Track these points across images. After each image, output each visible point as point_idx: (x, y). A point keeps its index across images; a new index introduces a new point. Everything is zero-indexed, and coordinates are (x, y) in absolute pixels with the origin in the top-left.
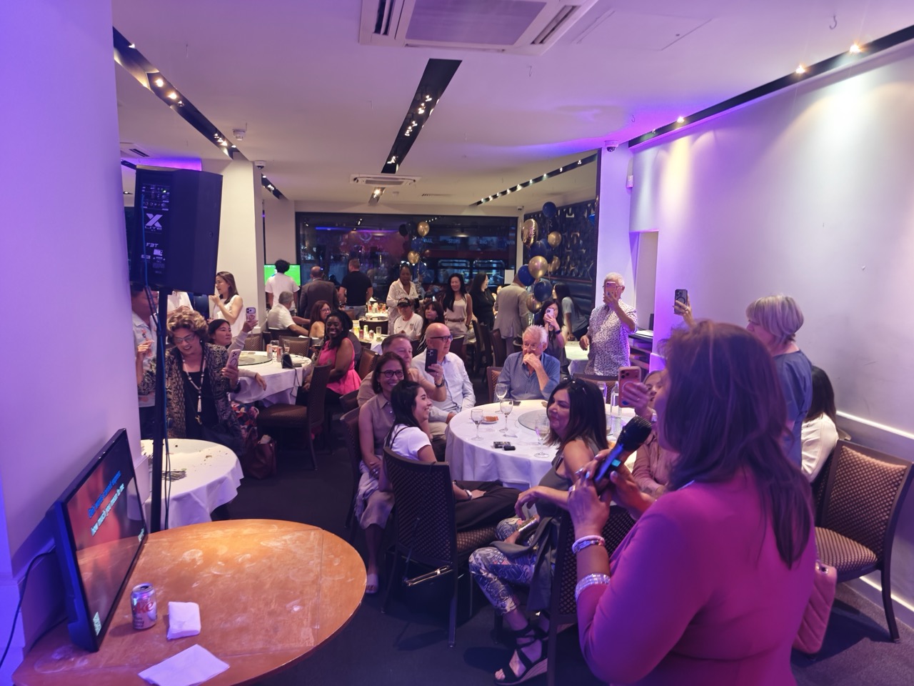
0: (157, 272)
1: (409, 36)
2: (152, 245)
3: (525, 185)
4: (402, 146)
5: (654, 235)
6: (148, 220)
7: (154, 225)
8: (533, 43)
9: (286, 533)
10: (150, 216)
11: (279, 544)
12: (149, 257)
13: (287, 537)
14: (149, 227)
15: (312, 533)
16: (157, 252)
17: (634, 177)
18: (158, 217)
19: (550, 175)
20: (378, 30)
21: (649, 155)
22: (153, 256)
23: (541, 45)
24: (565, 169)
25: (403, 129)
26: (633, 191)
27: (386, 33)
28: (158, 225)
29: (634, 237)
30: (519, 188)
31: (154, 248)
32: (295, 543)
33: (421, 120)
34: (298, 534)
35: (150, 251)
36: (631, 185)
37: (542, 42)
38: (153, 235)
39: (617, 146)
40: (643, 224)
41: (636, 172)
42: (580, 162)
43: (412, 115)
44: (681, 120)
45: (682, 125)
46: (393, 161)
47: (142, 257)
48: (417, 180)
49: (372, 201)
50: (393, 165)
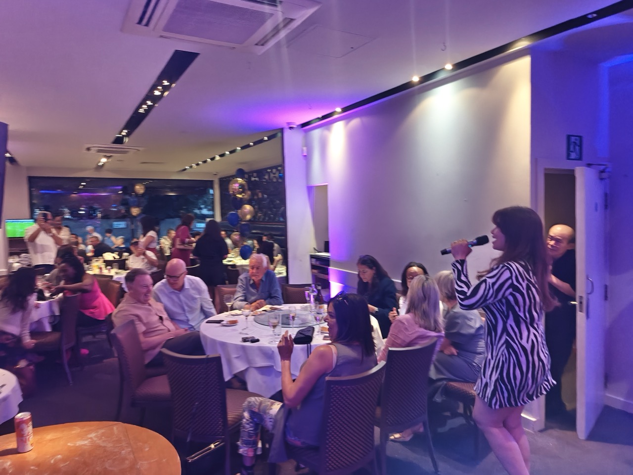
1: (167, 29)
3: (222, 156)
4: (135, 121)
5: (324, 188)
8: (256, 44)
13: (93, 435)
17: (307, 149)
19: (243, 148)
20: (140, 22)
21: (316, 134)
23: (261, 47)
24: (255, 143)
25: (140, 107)
26: (307, 158)
27: (147, 25)
29: (310, 189)
30: (218, 158)
32: (102, 438)
33: (156, 99)
34: (101, 431)
36: (305, 154)
37: (263, 45)
39: (295, 126)
40: (316, 179)
41: (308, 145)
42: (266, 138)
43: (150, 96)
44: (339, 110)
45: (339, 113)
46: (124, 134)
48: (141, 150)
49: (98, 167)
50: (122, 137)
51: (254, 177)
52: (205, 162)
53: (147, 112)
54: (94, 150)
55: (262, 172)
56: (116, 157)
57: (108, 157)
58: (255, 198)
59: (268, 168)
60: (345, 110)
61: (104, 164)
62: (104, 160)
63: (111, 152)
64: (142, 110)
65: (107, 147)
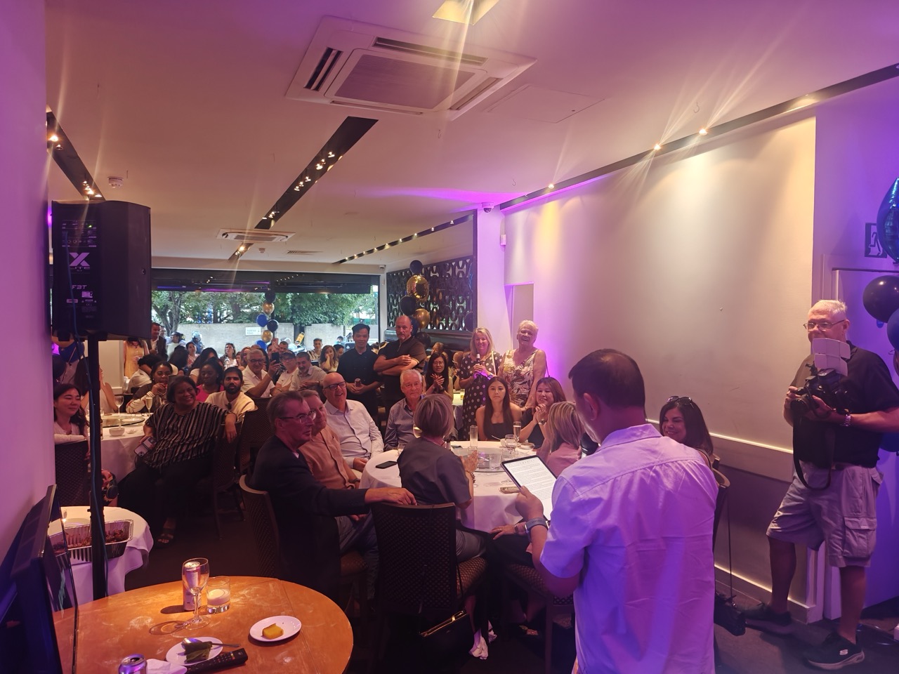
0: (87, 317)
1: (338, 94)
2: (80, 287)
4: (286, 202)
5: (528, 288)
6: (72, 259)
7: (79, 265)
9: (243, 588)
10: (74, 255)
11: (238, 600)
12: (77, 301)
13: (245, 592)
14: (74, 267)
15: (271, 585)
16: (85, 294)
17: (507, 237)
18: (85, 255)
19: (421, 234)
20: (309, 86)
21: (520, 217)
22: (81, 299)
23: (456, 111)
24: (437, 229)
26: (507, 248)
27: (317, 89)
28: (85, 264)
29: (509, 289)
30: (387, 247)
31: (82, 290)
32: (256, 596)
33: (315, 175)
34: (255, 588)
35: (78, 294)
36: (504, 243)
37: (458, 109)
38: (80, 275)
39: (493, 207)
40: (518, 277)
41: (508, 231)
42: (452, 223)
43: (310, 170)
44: (551, 186)
45: (552, 190)
46: (271, 216)
47: (68, 301)
48: (289, 237)
49: (234, 258)
50: (269, 220)
51: (433, 272)
52: (371, 251)
53: (303, 190)
54: (232, 236)
55: (445, 266)
56: (257, 245)
57: (248, 245)
58: (435, 299)
59: (453, 260)
60: (560, 186)
61: (242, 253)
62: (242, 249)
63: (252, 238)
64: (297, 187)
65: (249, 233)
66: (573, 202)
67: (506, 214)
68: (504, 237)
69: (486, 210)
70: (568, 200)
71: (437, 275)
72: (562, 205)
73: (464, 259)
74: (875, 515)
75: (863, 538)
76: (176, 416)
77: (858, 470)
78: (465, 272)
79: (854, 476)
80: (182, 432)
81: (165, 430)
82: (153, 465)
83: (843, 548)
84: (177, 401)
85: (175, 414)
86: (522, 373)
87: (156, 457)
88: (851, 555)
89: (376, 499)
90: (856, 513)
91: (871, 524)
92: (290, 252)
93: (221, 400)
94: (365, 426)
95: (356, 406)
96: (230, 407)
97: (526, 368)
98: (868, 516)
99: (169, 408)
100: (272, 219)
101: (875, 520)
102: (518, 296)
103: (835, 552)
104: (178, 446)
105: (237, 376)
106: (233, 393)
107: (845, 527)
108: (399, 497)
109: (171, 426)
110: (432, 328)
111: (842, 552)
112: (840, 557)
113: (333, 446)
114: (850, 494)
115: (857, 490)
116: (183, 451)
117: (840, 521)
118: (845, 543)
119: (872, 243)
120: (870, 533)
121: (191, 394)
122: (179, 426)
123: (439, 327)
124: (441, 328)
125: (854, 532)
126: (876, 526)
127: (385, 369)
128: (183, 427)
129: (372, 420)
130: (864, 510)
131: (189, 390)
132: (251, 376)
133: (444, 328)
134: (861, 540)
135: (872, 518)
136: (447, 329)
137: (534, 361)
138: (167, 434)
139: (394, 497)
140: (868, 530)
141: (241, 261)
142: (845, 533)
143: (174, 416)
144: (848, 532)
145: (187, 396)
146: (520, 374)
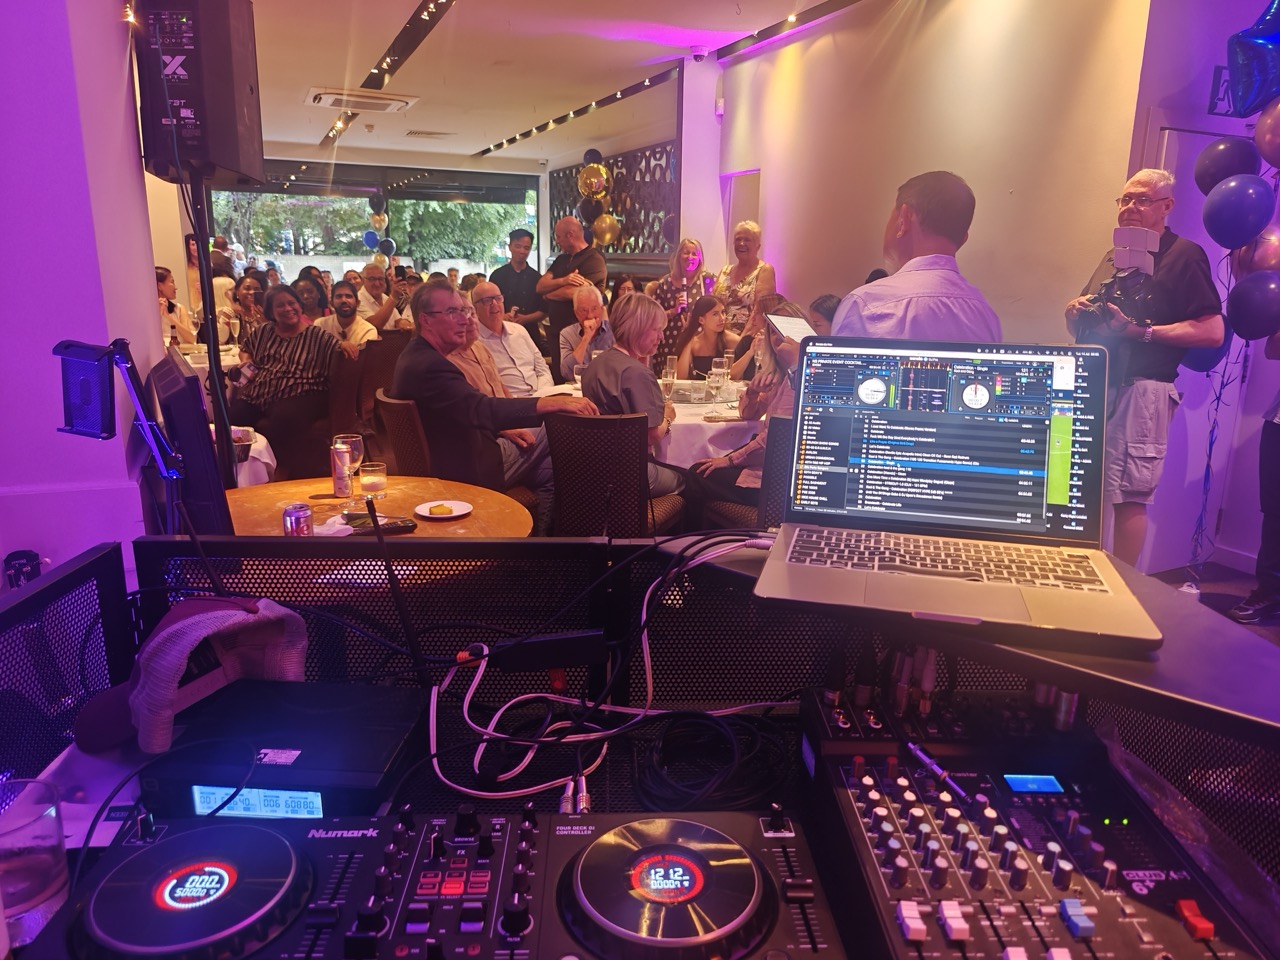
0: (190, 142)
2: (177, 103)
3: (560, 120)
5: (754, 174)
6: (166, 65)
7: (174, 73)
10: (167, 59)
12: (175, 121)
16: (185, 113)
17: (725, 102)
18: (180, 59)
19: (600, 104)
21: (746, 70)
22: (180, 119)
24: (625, 94)
25: (423, 7)
26: (724, 119)
28: (181, 71)
29: (725, 180)
30: (552, 126)
31: (180, 106)
35: (175, 112)
36: (721, 111)
38: (177, 88)
39: (706, 54)
40: (739, 162)
41: (728, 94)
42: (647, 83)
44: (792, 18)
45: (793, 26)
46: (385, 66)
47: (164, 121)
48: (411, 104)
49: (327, 141)
50: (382, 72)
51: (618, 167)
52: (526, 135)
53: (435, 18)
54: (327, 100)
55: (635, 157)
56: (365, 116)
57: (349, 119)
58: (619, 209)
59: (646, 149)
60: (803, 18)
61: (340, 133)
62: (340, 125)
63: (357, 105)
64: (426, 13)
65: (348, 95)
66: (824, 43)
67: (726, 67)
68: (721, 103)
69: (698, 58)
70: (815, 41)
71: (624, 171)
72: (807, 48)
73: (663, 145)
74: (1165, 442)
75: (1148, 468)
76: (278, 339)
77: (1151, 385)
78: (664, 166)
79: (1145, 391)
80: (287, 360)
81: (264, 357)
82: (252, 400)
83: (1122, 480)
84: (277, 318)
85: (277, 336)
86: (740, 294)
87: (257, 390)
88: (1130, 488)
89: (550, 408)
90: (1142, 438)
91: (1159, 452)
92: (411, 133)
93: (332, 326)
94: (529, 357)
95: (516, 331)
96: (344, 336)
97: (745, 287)
98: (1157, 442)
99: (268, 327)
100: (386, 71)
101: (1165, 447)
102: (738, 189)
103: (1113, 485)
104: (283, 378)
105: (351, 293)
106: (347, 316)
107: (1127, 454)
108: (579, 406)
109: (272, 352)
110: (615, 251)
111: (1120, 485)
112: (1118, 491)
113: (488, 366)
114: (1138, 415)
115: (1146, 407)
116: (290, 383)
117: (1121, 448)
118: (1125, 474)
119: (1221, 96)
120: (1156, 462)
121: (294, 309)
122: (282, 352)
123: (624, 250)
124: (628, 250)
125: (1138, 462)
126: (1164, 455)
127: (550, 292)
128: (288, 353)
129: (537, 350)
130: (1153, 434)
131: (290, 304)
132: (368, 300)
133: (633, 250)
134: (1145, 470)
135: (1161, 444)
136: (637, 251)
137: (757, 277)
138: (268, 362)
139: (572, 406)
140: (1155, 458)
141: (339, 147)
142: (1126, 462)
143: (275, 339)
144: (1129, 460)
145: (288, 311)
146: (736, 296)
